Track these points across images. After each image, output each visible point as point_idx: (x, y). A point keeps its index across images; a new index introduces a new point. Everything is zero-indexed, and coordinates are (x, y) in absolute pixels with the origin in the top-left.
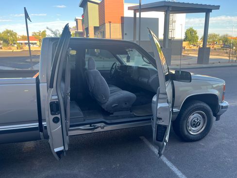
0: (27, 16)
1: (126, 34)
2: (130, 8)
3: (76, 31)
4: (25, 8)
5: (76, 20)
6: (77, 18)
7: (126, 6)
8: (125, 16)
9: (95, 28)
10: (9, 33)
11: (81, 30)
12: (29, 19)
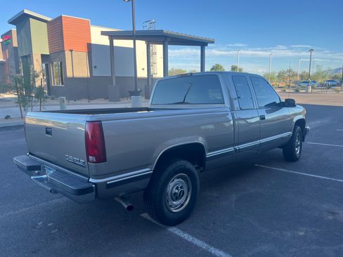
1: (95, 67)
8: (92, 42)
9: (43, 56)
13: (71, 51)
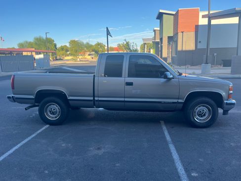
0: (108, 33)
1: (200, 42)
2: (204, 16)
3: (154, 41)
4: (107, 28)
5: (155, 31)
6: (155, 29)
7: (201, 14)
8: (200, 24)
9: (169, 37)
10: (99, 45)
11: (158, 40)
12: (111, 36)
13: (183, 32)
